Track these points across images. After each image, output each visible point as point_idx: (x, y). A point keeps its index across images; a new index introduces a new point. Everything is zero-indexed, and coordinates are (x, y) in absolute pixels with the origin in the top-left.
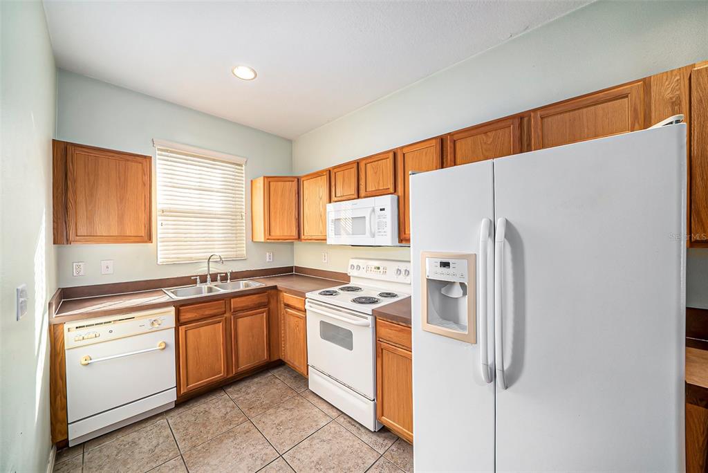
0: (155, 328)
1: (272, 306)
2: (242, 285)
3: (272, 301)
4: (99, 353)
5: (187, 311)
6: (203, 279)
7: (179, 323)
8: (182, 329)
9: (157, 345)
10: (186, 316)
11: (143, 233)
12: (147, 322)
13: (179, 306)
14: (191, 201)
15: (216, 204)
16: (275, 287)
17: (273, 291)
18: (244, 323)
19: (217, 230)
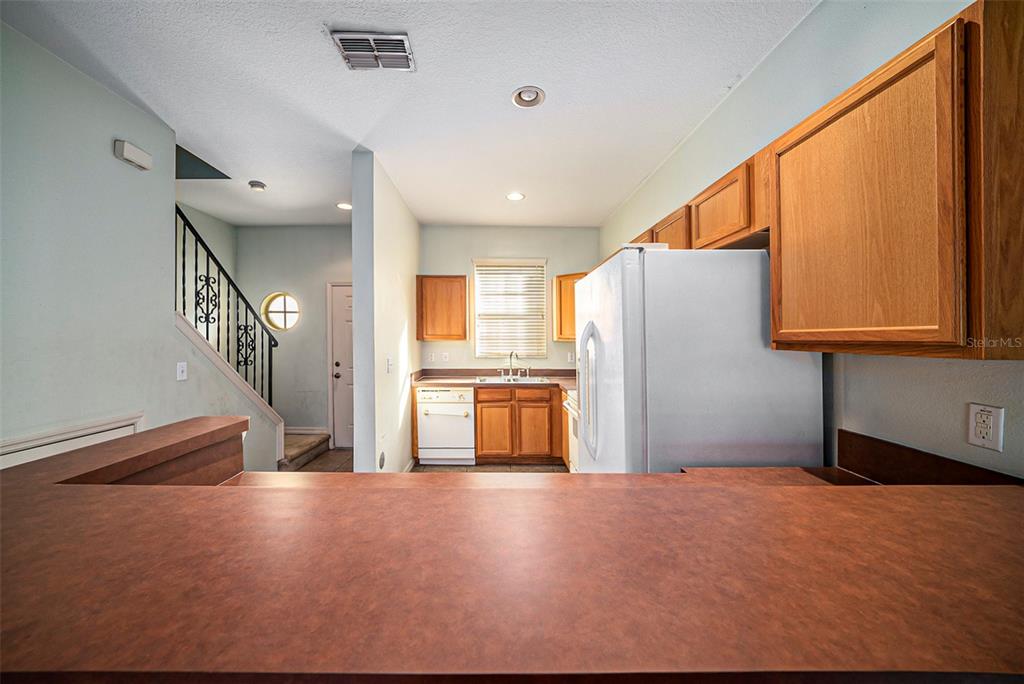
0: (461, 400)
1: (555, 403)
2: (537, 380)
3: (554, 397)
4: (433, 409)
5: (484, 393)
6: (506, 372)
7: (477, 401)
8: (479, 405)
9: (463, 414)
10: (482, 397)
11: (460, 332)
12: (456, 395)
13: (477, 389)
14: (500, 306)
15: (520, 305)
16: (557, 385)
17: (556, 389)
18: (527, 413)
19: (521, 329)
